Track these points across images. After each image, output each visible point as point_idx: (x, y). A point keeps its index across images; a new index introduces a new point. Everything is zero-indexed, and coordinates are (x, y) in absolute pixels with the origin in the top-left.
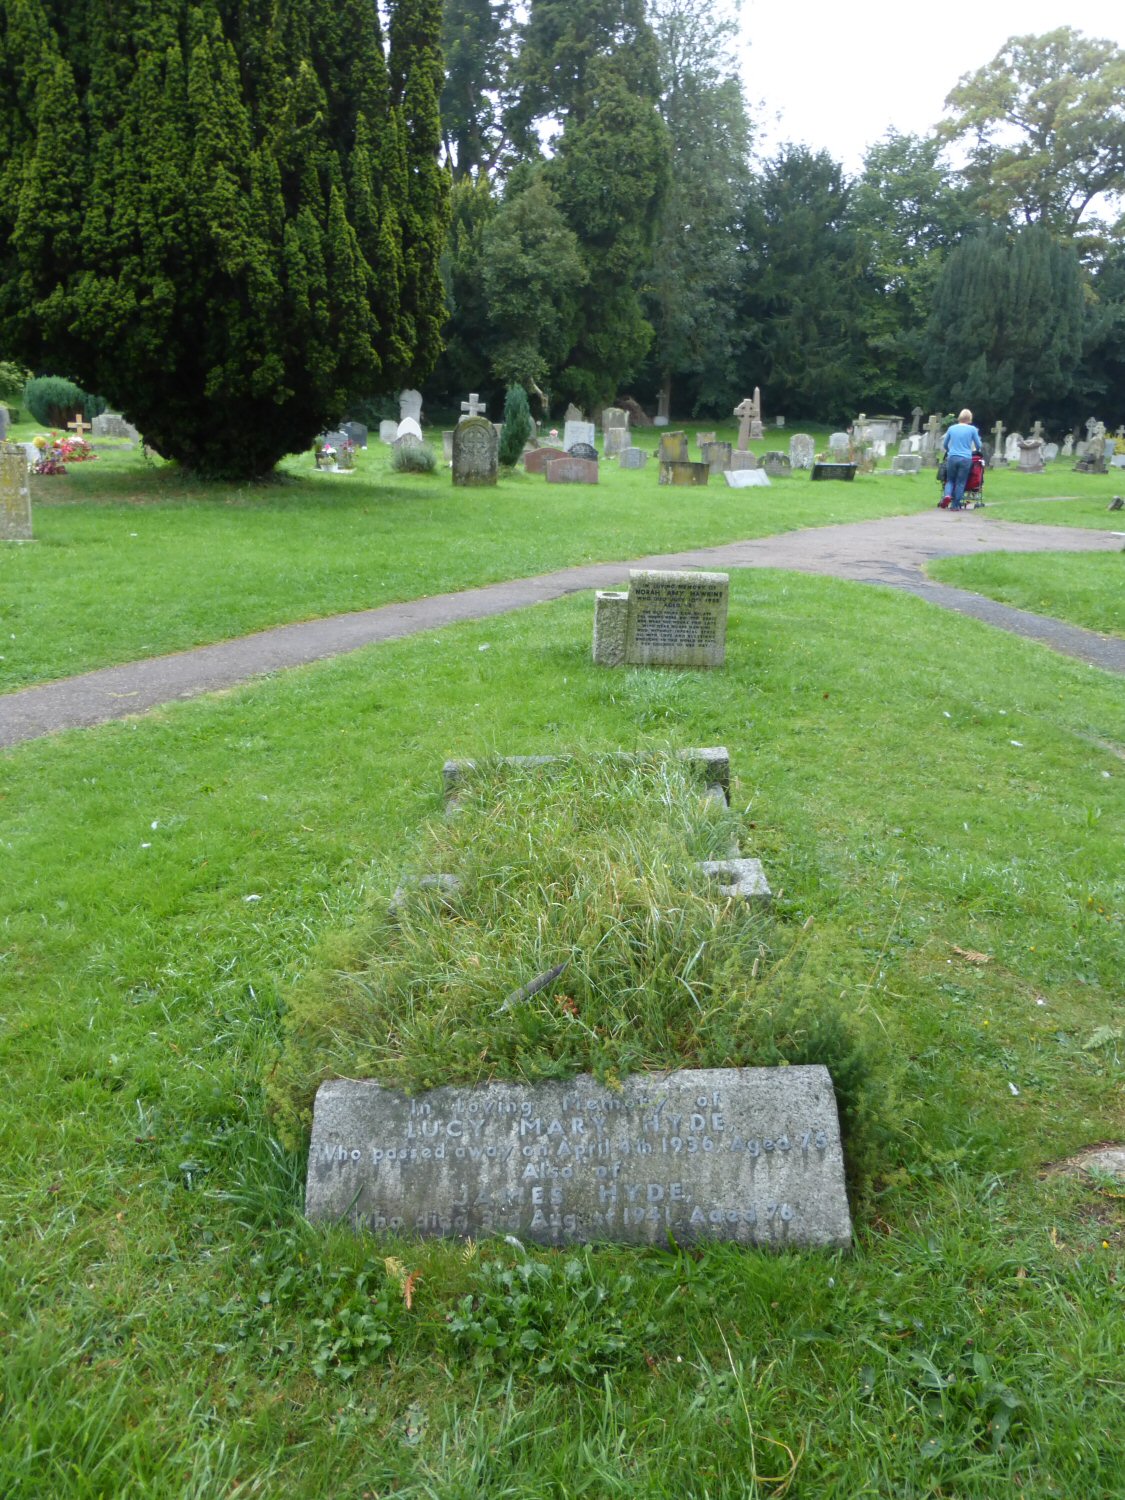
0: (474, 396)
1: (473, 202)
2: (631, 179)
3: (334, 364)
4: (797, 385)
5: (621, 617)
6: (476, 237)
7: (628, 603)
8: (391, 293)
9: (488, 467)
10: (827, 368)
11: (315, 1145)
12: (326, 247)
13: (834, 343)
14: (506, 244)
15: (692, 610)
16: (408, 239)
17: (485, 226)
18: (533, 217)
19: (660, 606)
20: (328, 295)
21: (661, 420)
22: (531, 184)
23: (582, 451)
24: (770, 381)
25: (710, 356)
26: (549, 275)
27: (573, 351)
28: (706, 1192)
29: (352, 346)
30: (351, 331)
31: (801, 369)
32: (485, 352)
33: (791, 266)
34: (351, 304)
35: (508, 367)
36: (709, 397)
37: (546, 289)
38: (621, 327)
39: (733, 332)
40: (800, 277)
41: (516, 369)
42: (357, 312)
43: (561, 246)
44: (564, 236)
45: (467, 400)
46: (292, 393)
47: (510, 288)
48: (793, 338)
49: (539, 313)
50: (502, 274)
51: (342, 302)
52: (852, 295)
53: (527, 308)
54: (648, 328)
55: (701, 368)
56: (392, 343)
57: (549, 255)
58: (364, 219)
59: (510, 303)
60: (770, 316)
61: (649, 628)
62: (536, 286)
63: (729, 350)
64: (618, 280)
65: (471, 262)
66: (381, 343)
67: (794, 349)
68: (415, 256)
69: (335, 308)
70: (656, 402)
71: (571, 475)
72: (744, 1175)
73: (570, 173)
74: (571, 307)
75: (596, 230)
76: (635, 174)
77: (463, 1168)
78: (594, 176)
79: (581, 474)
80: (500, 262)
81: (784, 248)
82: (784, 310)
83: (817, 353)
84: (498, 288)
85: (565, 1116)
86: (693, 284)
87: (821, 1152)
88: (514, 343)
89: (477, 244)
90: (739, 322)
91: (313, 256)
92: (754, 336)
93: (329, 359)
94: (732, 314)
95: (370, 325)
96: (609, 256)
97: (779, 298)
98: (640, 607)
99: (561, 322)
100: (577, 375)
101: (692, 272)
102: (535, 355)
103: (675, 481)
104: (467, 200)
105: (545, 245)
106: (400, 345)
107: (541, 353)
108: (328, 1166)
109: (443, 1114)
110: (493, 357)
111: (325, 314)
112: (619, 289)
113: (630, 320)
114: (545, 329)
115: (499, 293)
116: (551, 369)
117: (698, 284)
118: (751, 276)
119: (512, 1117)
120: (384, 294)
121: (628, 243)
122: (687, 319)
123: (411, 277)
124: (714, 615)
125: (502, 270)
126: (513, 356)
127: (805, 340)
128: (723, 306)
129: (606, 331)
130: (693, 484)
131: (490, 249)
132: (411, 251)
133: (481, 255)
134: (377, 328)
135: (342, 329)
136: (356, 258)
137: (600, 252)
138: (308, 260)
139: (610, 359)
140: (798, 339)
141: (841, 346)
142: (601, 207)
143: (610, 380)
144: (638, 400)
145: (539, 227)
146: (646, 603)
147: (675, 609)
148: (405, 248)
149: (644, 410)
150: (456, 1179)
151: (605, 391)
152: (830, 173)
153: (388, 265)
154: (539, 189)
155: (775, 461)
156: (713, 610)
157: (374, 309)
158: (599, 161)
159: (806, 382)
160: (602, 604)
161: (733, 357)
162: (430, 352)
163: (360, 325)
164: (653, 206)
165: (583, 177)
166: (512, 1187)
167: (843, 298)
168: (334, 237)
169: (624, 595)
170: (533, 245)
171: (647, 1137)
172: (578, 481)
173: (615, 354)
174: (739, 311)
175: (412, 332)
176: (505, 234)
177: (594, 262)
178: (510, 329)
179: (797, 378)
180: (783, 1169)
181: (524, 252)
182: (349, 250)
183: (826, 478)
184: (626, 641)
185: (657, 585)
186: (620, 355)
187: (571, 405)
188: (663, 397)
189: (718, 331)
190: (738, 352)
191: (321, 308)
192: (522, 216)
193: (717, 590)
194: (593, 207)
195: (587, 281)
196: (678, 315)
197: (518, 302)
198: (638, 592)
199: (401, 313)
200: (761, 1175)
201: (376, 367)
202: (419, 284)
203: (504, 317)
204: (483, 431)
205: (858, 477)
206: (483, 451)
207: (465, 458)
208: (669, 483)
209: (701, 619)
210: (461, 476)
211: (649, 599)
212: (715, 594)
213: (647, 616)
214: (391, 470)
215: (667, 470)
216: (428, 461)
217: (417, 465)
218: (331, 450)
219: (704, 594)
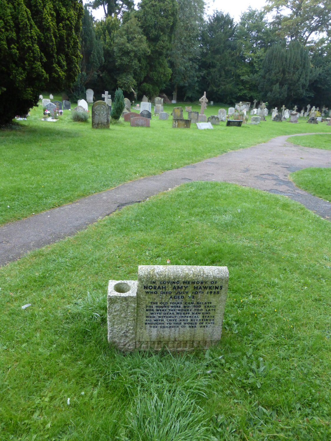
0: (107, 92)
1: (111, 24)
2: (165, 19)
3: (24, 76)
4: (217, 91)
5: (130, 310)
6: (112, 37)
8: (51, 44)
9: (106, 121)
10: (227, 86)
12: (15, 18)
13: (230, 78)
14: (122, 39)
15: (195, 301)
16: (59, 18)
17: (115, 33)
18: (131, 30)
19: (166, 298)
20: (18, 43)
21: (174, 102)
22: (131, 19)
23: (146, 113)
24: (209, 90)
25: (190, 81)
26: (137, 51)
27: (145, 78)
29: (33, 68)
30: (30, 60)
31: (219, 86)
32: (115, 77)
33: (216, 52)
34: (29, 48)
35: (123, 82)
36: (189, 94)
37: (135, 56)
38: (161, 70)
39: (197, 73)
40: (219, 55)
41: (125, 83)
42: (33, 52)
43: (141, 41)
44: (142, 37)
45: (104, 94)
46: (5, 89)
47: (123, 55)
48: (216, 76)
49: (133, 64)
50: (121, 50)
51: (25, 46)
52: (236, 62)
53: (129, 62)
54: (170, 71)
55: (187, 85)
56: (54, 68)
57: (137, 44)
58: (36, 6)
59: (123, 60)
60: (210, 68)
61: (156, 316)
62: (132, 54)
63: (196, 79)
64: (161, 54)
65: (111, 45)
66: (48, 67)
67: (217, 79)
68: (63, 27)
69: (21, 48)
70: (173, 95)
71: (140, 124)
73: (144, 15)
74: (144, 62)
75: (153, 36)
76: (166, 17)
78: (152, 17)
79: (143, 123)
80: (120, 46)
81: (214, 46)
82: (214, 67)
83: (224, 81)
84: (119, 55)
86: (185, 56)
88: (125, 74)
89: (112, 39)
90: (199, 70)
91: (8, 22)
92: (204, 75)
93: (21, 74)
94: (197, 67)
95: (41, 58)
96: (157, 45)
97: (212, 62)
98: (148, 299)
99: (141, 68)
100: (147, 86)
101: (185, 53)
102: (132, 78)
103: (178, 126)
104: (109, 24)
105: (135, 40)
106: (58, 69)
107: (134, 78)
110: (118, 79)
111: (15, 51)
112: (160, 57)
113: (164, 68)
114: (135, 70)
115: (119, 56)
116: (137, 84)
117: (187, 56)
118: (203, 55)
120: (48, 45)
121: (163, 41)
122: (183, 68)
123: (61, 37)
124: (214, 303)
125: (121, 48)
126: (124, 79)
127: (221, 76)
128: (195, 64)
129: (156, 71)
130: (185, 127)
131: (116, 41)
132: (61, 25)
133: (113, 43)
134: (45, 60)
135: (26, 59)
136: (31, 25)
137: (154, 44)
138: (5, 24)
139: (157, 80)
140: (218, 76)
141: (232, 79)
142: (155, 28)
143: (157, 88)
144: (167, 95)
145: (134, 34)
146: (154, 296)
147: (180, 301)
148: (58, 23)
149: (168, 98)
151: (156, 91)
152: (230, 22)
153: (48, 29)
154: (133, 20)
155: (214, 119)
156: (214, 300)
157: (41, 51)
158: (154, 12)
159: (220, 90)
160: (113, 300)
161: (197, 81)
162: (74, 73)
163: (35, 58)
164: (172, 28)
165: (149, 17)
167: (233, 63)
168: (19, 13)
169: (133, 292)
170: (131, 40)
172: (142, 126)
173: (159, 79)
174: (200, 66)
175: (65, 63)
176: (122, 36)
177: (152, 47)
178: (123, 69)
179: (217, 89)
181: (128, 42)
182: (26, 20)
183: (231, 125)
184: (136, 326)
185: (164, 282)
186: (161, 80)
187: (144, 96)
188: (175, 94)
189: (193, 73)
190: (199, 80)
191: (14, 48)
192: (128, 30)
193: (218, 284)
194: (152, 28)
195: (149, 54)
196: (180, 67)
197: (126, 59)
198: (146, 287)
199: (58, 54)
201: (46, 79)
202: (66, 41)
203: (121, 65)
204: (104, 106)
205: (242, 125)
206: (104, 114)
207: (97, 117)
208: (175, 127)
209: (202, 307)
210: (95, 125)
211: (156, 293)
212: (217, 288)
213: (154, 306)
214: (71, 120)
215: (175, 122)
216: (85, 117)
217: (81, 118)
218: (48, 112)
219: (205, 288)
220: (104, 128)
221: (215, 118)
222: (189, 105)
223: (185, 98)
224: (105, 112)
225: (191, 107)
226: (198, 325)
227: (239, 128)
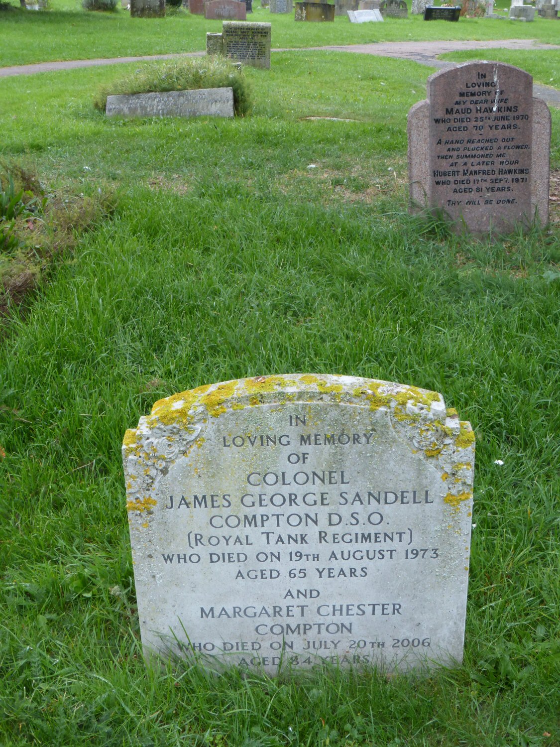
5: (219, 44)
7: (222, 37)
9: (158, 5)
11: (107, 105)
15: (253, 41)
19: (237, 39)
28: (200, 110)
61: (233, 50)
71: (226, 13)
72: (209, 106)
77: (143, 108)
79: (232, 13)
85: (168, 97)
87: (228, 101)
98: (228, 39)
103: (307, 19)
108: (111, 109)
109: (139, 98)
119: (155, 98)
124: (264, 43)
130: (322, 20)
147: (245, 40)
150: (142, 110)
155: (394, 5)
156: (264, 41)
160: (209, 38)
166: (155, 111)
169: (220, 33)
171: (187, 100)
172: (230, 18)
180: (218, 105)
183: (435, 19)
185: (236, 29)
193: (265, 31)
198: (226, 32)
200: (213, 106)
205: (461, 18)
208: (301, 19)
209: (258, 45)
210: (137, 11)
211: (232, 35)
213: (231, 44)
215: (301, 9)
217: (103, 4)
219: (259, 33)
220: (154, 17)
226: (256, 58)
227: (453, 24)
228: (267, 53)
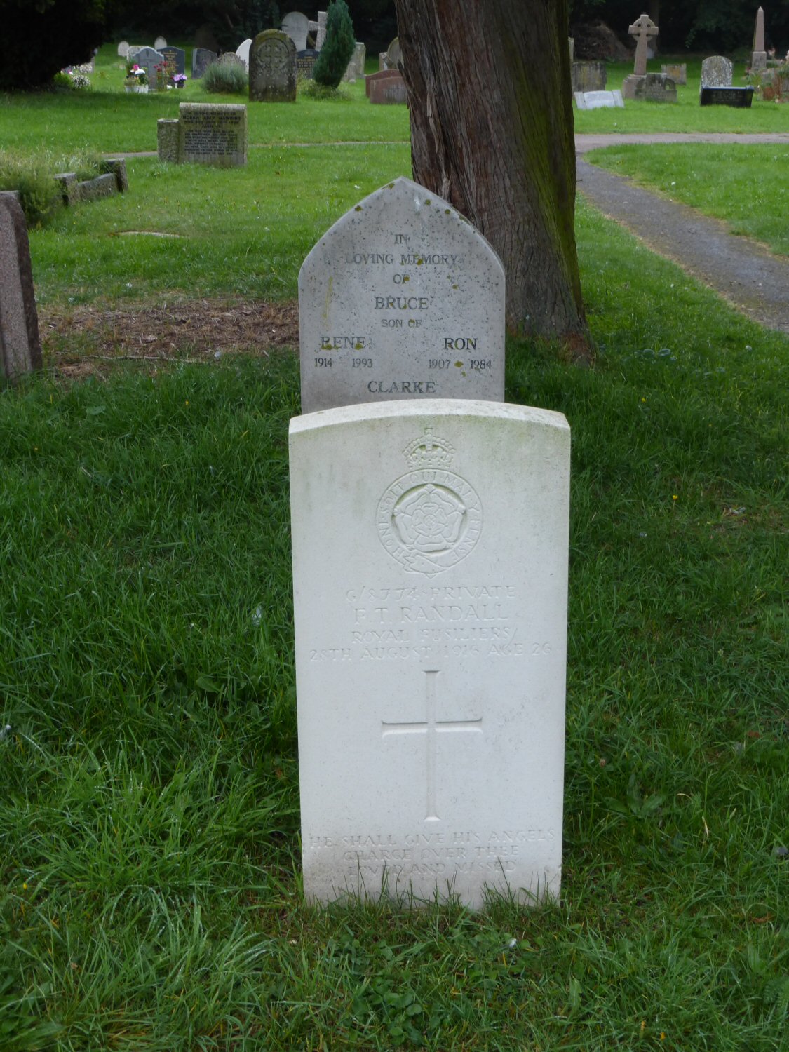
0: (322, 15)
5: (173, 135)
7: (178, 124)
9: (287, 82)
15: (220, 129)
19: (199, 127)
36: (709, 22)
45: (316, 19)
61: (193, 142)
71: (399, 96)
98: (186, 128)
124: (235, 132)
146: (191, 125)
147: (210, 129)
155: (657, 85)
160: (161, 126)
169: (176, 120)
183: (715, 102)
184: (178, 152)
185: (197, 113)
193: (237, 115)
198: (184, 118)
204: (281, 44)
205: (753, 103)
206: (281, 65)
207: (262, 73)
209: (227, 136)
210: (257, 93)
211: (192, 122)
212: (236, 118)
213: (191, 133)
214: (200, 90)
216: (238, 81)
217: (228, 84)
218: (140, 71)
219: (228, 118)
220: (281, 101)
221: (660, 81)
222: (679, 61)
223: (691, 37)
224: (285, 60)
225: (684, 66)
226: (225, 152)
227: (743, 111)
228: (240, 146)
